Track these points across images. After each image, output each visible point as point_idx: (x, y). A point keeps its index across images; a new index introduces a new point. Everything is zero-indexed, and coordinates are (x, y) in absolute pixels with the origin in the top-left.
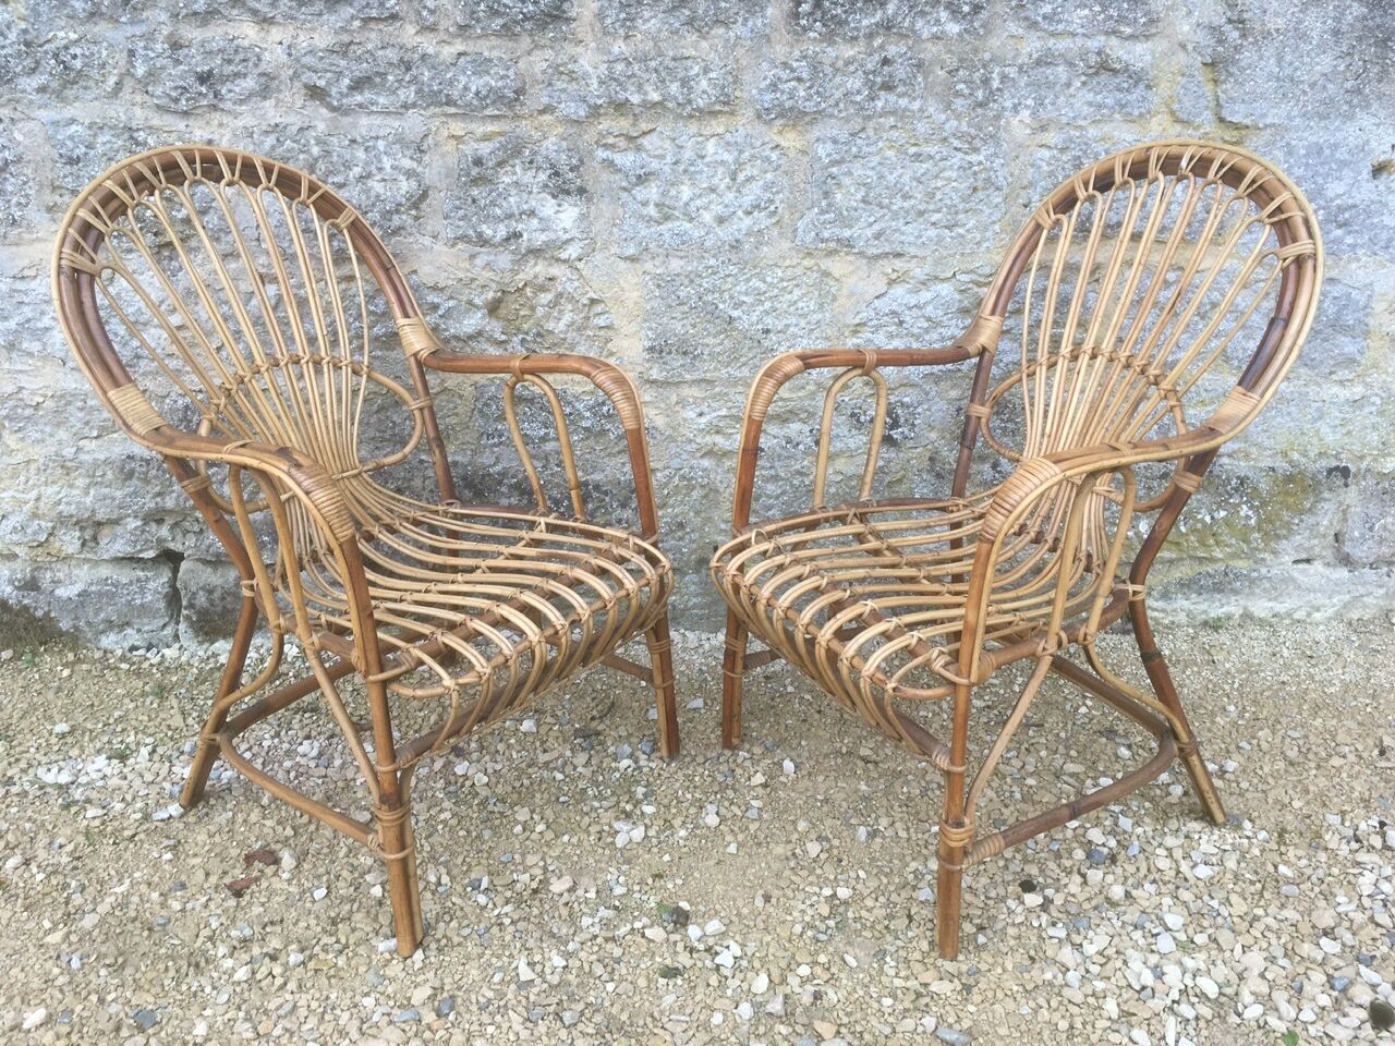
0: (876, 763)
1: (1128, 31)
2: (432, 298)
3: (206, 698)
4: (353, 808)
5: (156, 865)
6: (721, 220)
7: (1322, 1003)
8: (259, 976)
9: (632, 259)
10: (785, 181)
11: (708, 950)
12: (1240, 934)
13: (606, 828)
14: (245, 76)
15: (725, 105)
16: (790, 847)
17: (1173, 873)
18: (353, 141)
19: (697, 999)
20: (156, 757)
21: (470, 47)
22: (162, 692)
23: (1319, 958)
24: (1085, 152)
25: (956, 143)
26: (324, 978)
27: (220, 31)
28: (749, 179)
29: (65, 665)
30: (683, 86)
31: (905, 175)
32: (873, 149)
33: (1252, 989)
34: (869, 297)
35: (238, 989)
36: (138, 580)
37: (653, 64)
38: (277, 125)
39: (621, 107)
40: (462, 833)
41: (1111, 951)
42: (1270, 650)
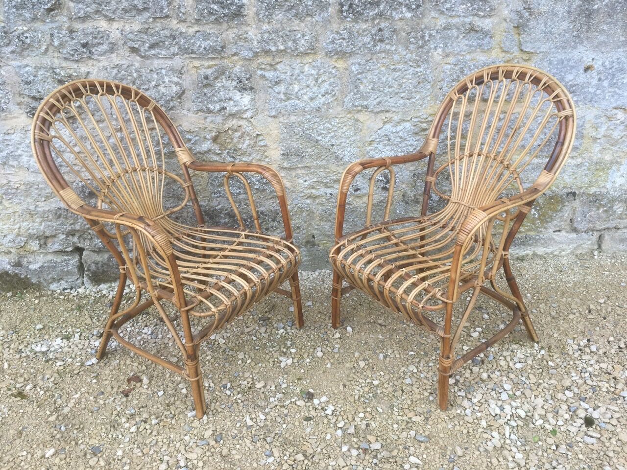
0: (385, 326)
1: (482, 14)
2: (188, 136)
3: (100, 310)
4: (169, 356)
5: (90, 385)
6: (312, 99)
7: (566, 418)
8: (140, 430)
9: (274, 117)
10: (338, 82)
11: (322, 408)
12: (533, 391)
13: (276, 360)
14: (103, 44)
15: (312, 50)
16: (352, 363)
17: (506, 367)
18: (151, 70)
19: (320, 429)
20: (82, 338)
21: (201, 28)
22: (80, 308)
23: (565, 400)
24: (465, 66)
25: (411, 64)
26: (167, 429)
27: (91, 24)
28: (323, 81)
29: (36, 298)
30: (294, 43)
31: (389, 78)
32: (376, 67)
33: (539, 413)
34: (375, 130)
35: (133, 435)
36: (65, 260)
37: (281, 34)
38: (118, 65)
39: (267, 52)
40: (217, 365)
41: (483, 401)
42: (544, 269)
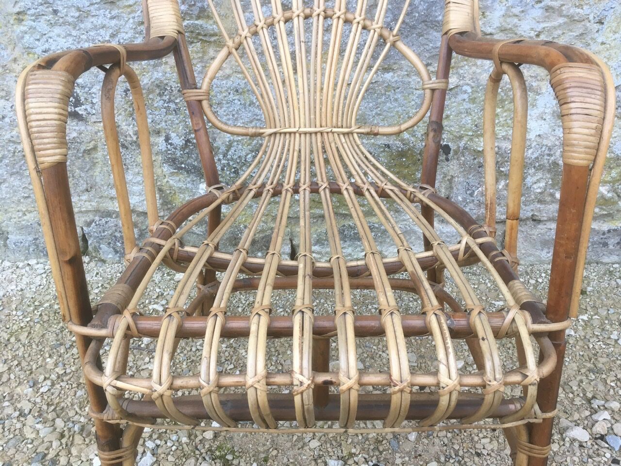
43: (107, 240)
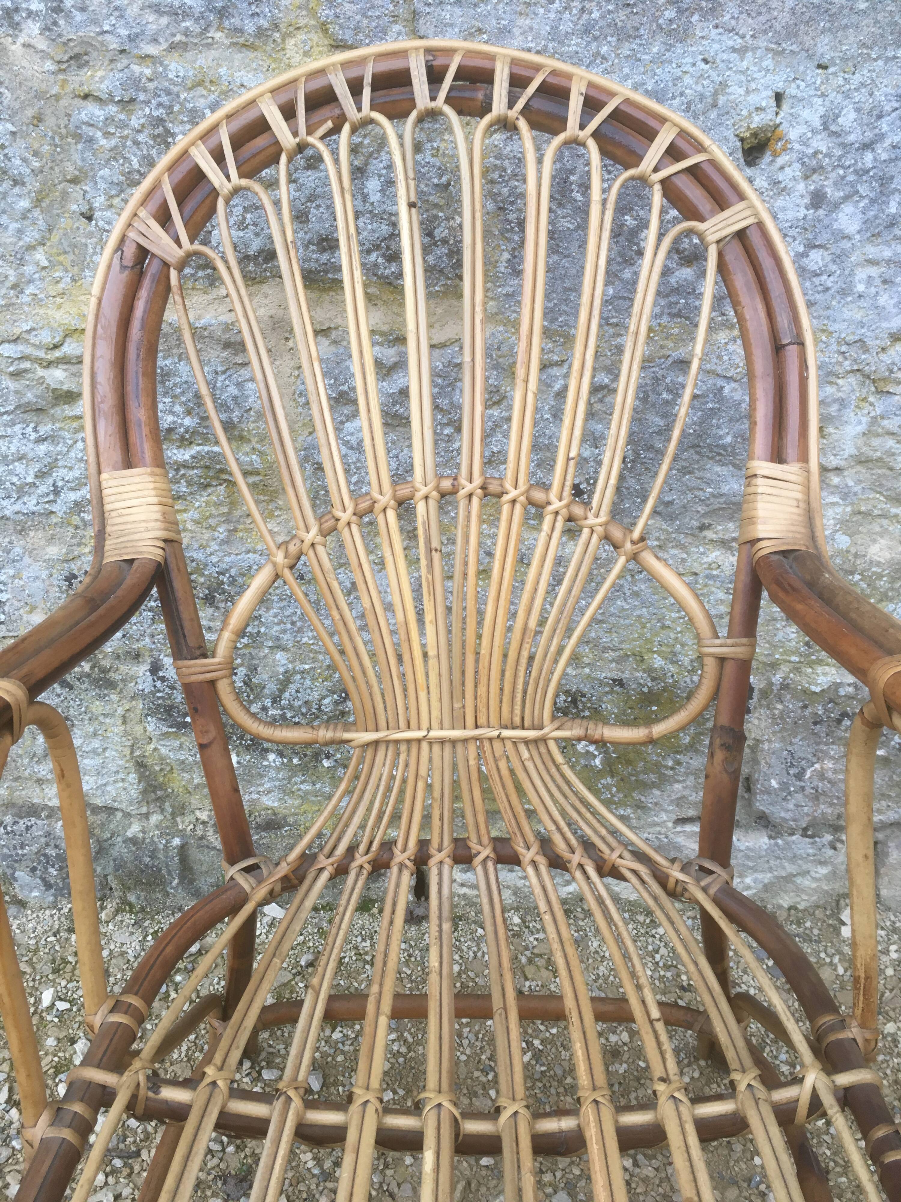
43: (29, 863)
